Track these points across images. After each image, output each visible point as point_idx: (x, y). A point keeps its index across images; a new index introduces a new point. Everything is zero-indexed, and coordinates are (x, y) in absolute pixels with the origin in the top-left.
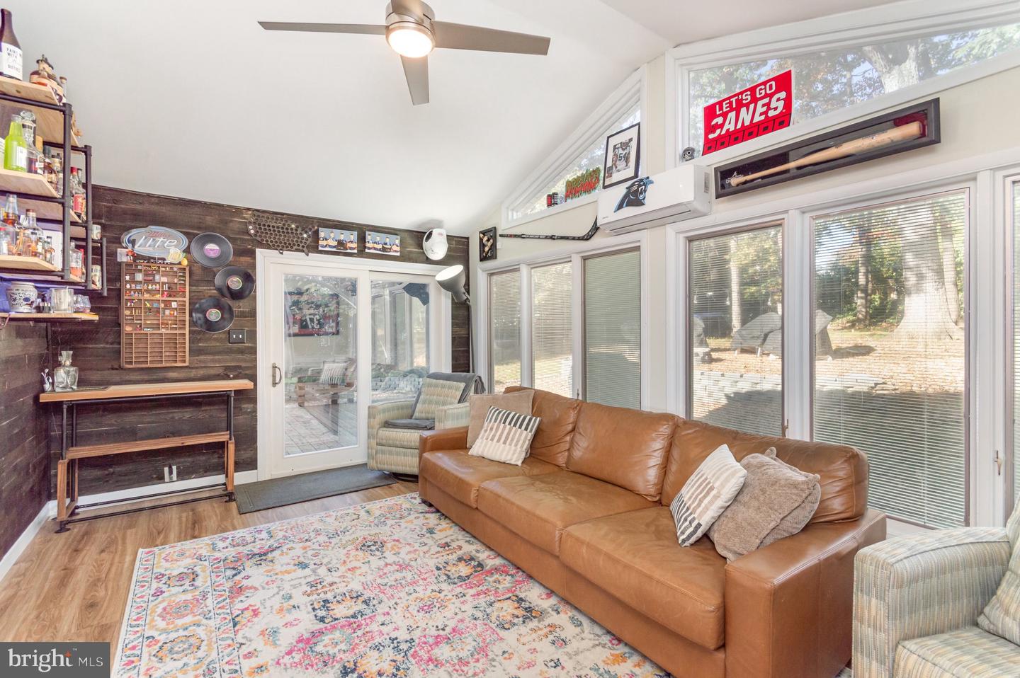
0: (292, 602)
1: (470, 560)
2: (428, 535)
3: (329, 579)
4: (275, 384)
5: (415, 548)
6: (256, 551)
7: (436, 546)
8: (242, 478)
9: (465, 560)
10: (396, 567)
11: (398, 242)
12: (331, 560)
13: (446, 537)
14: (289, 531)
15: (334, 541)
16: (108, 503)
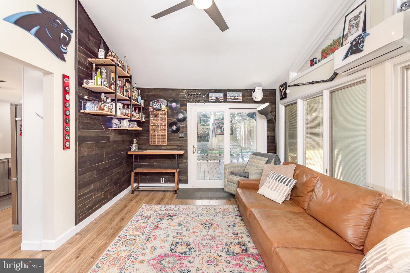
0: (168, 239)
1: (243, 245)
2: (232, 227)
3: (184, 234)
4: (194, 153)
5: (223, 231)
6: (171, 214)
7: (232, 233)
8: (182, 186)
9: (240, 245)
10: (210, 237)
11: (241, 95)
12: (190, 226)
13: (239, 230)
14: (185, 210)
15: (196, 218)
16: (145, 187)
